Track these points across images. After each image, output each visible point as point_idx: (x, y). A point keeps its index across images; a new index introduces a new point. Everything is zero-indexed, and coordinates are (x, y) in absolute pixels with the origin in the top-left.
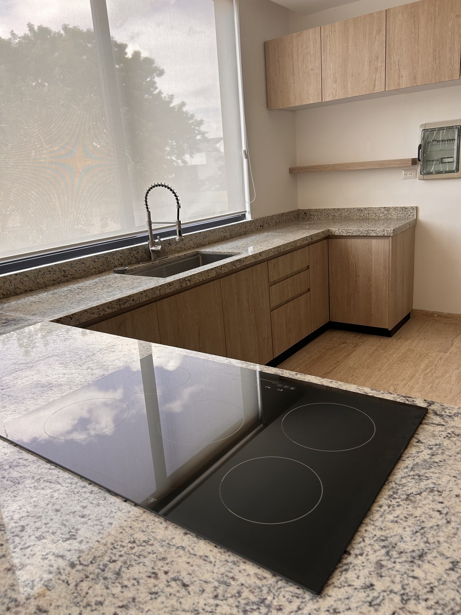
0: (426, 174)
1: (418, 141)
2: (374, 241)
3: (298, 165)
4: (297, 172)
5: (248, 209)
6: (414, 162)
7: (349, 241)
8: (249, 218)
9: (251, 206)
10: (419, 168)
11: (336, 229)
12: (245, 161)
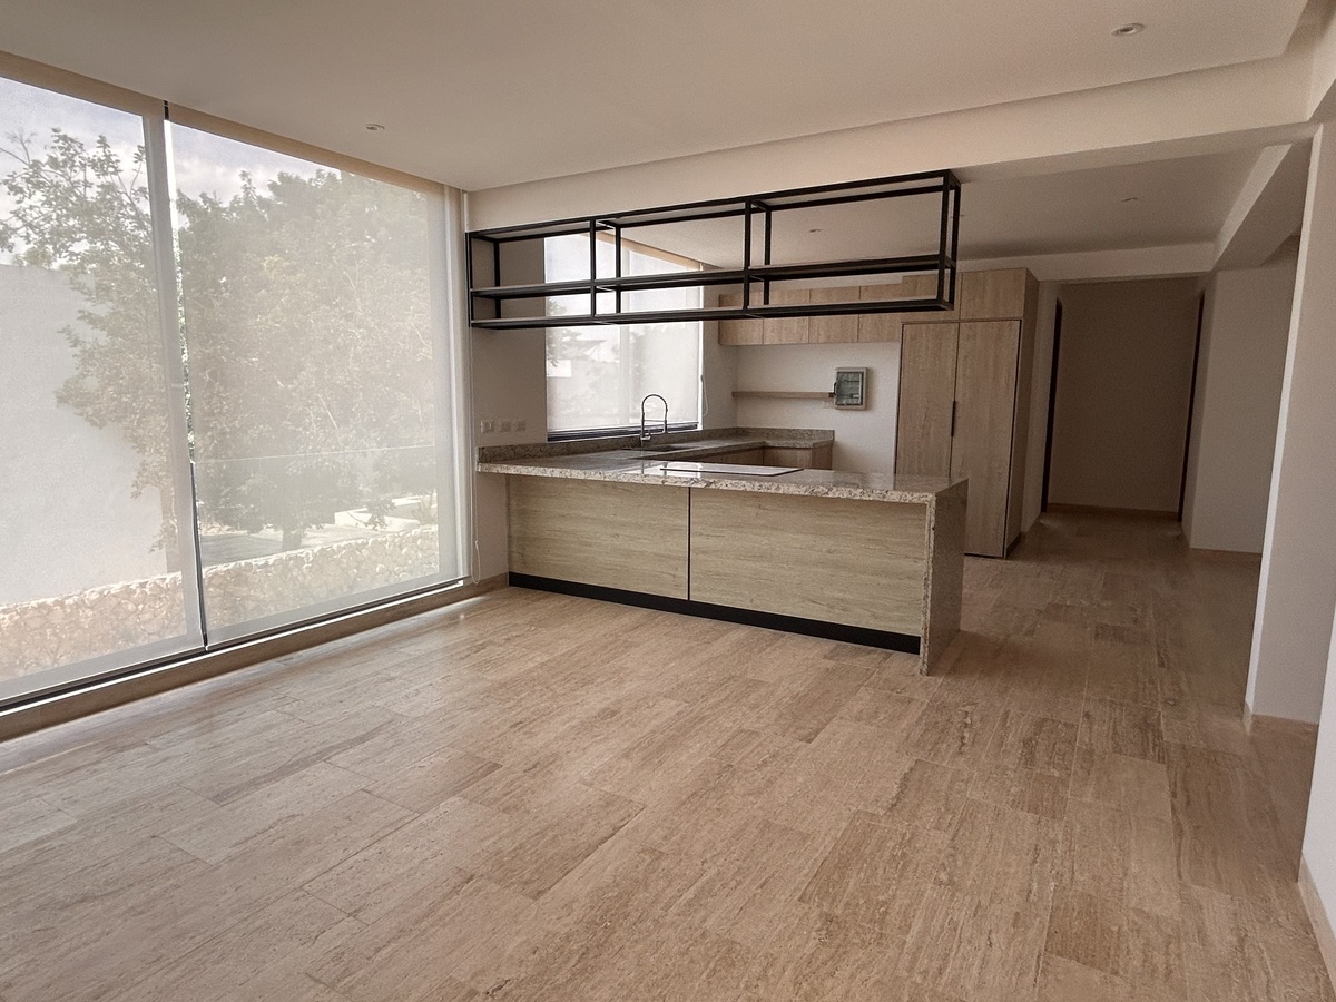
0: (840, 406)
1: (835, 381)
2: (799, 452)
3: (739, 390)
4: (738, 396)
5: (700, 420)
6: (831, 395)
7: (780, 451)
8: (700, 428)
9: (703, 418)
10: (835, 400)
11: (770, 443)
12: (701, 383)
